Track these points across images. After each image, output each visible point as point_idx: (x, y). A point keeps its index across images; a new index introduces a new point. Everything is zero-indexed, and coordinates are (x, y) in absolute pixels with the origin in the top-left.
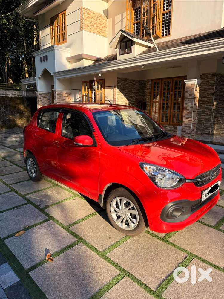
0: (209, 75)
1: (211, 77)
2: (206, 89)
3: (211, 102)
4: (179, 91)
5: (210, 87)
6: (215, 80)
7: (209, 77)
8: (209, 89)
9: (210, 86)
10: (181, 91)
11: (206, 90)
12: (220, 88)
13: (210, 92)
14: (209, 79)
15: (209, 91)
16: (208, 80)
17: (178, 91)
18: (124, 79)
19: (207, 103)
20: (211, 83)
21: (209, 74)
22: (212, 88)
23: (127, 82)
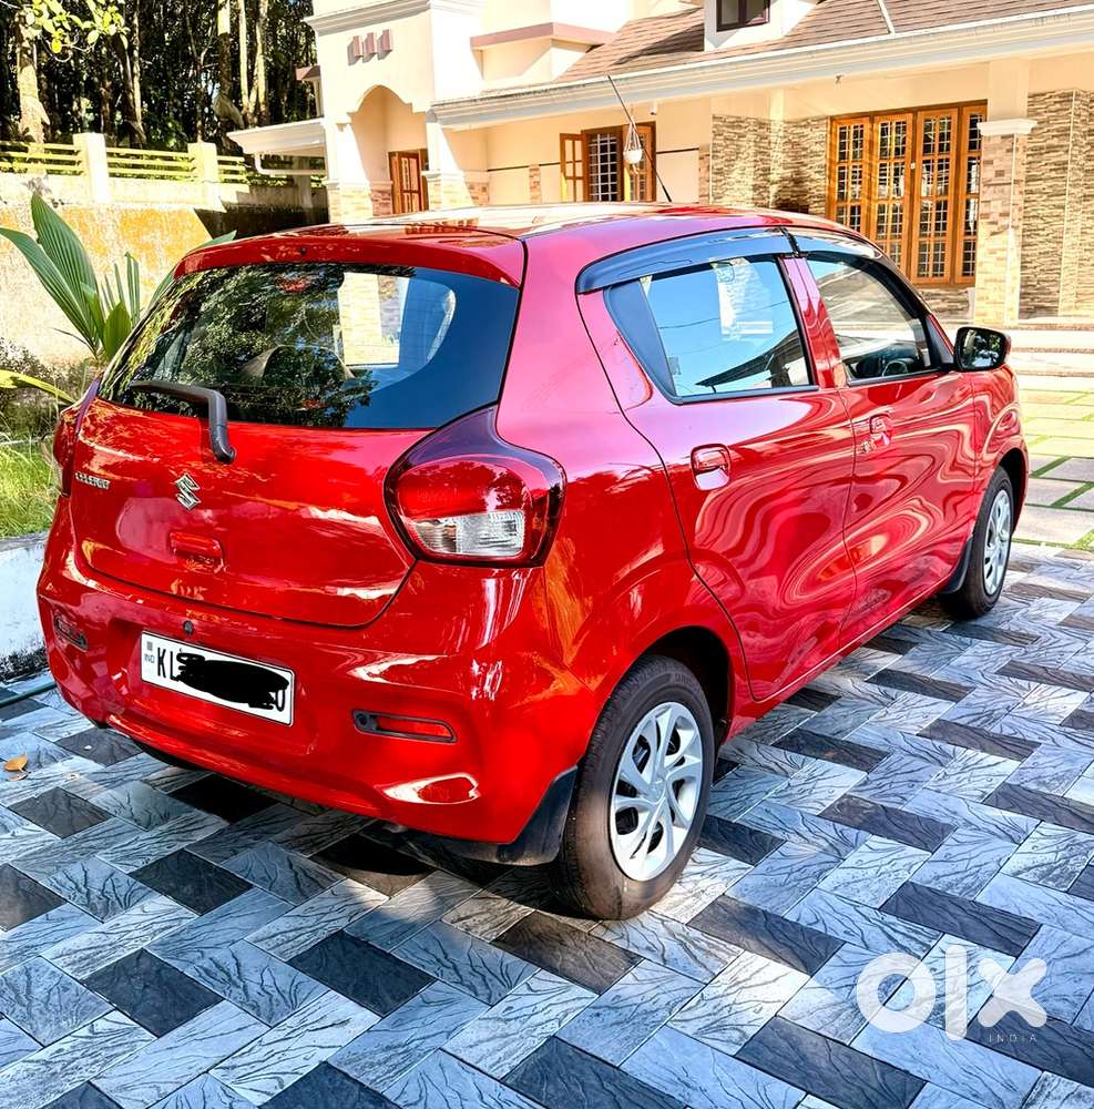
0: (1050, 97)
1: (1058, 106)
2: (1041, 148)
3: (1058, 195)
4: (941, 160)
5: (1055, 142)
6: (1072, 115)
7: (1051, 108)
8: (1051, 149)
9: (1053, 136)
10: (947, 160)
11: (1042, 154)
12: (1088, 144)
13: (1053, 160)
14: (1051, 112)
15: (1051, 154)
16: (1046, 116)
17: (937, 157)
18: (732, 120)
19: (1045, 197)
20: (1056, 127)
21: (1047, 96)
22: (1062, 146)
23: (742, 131)
